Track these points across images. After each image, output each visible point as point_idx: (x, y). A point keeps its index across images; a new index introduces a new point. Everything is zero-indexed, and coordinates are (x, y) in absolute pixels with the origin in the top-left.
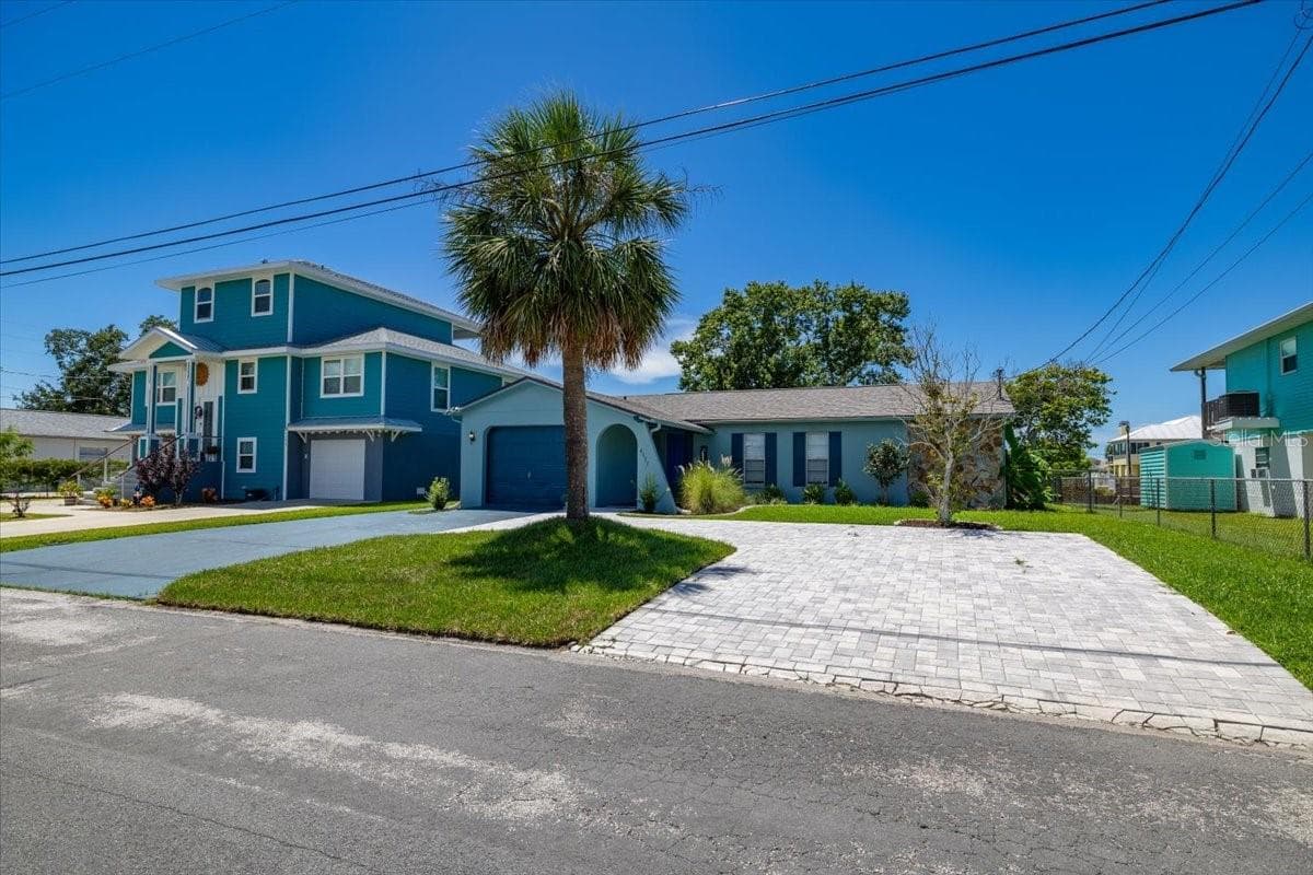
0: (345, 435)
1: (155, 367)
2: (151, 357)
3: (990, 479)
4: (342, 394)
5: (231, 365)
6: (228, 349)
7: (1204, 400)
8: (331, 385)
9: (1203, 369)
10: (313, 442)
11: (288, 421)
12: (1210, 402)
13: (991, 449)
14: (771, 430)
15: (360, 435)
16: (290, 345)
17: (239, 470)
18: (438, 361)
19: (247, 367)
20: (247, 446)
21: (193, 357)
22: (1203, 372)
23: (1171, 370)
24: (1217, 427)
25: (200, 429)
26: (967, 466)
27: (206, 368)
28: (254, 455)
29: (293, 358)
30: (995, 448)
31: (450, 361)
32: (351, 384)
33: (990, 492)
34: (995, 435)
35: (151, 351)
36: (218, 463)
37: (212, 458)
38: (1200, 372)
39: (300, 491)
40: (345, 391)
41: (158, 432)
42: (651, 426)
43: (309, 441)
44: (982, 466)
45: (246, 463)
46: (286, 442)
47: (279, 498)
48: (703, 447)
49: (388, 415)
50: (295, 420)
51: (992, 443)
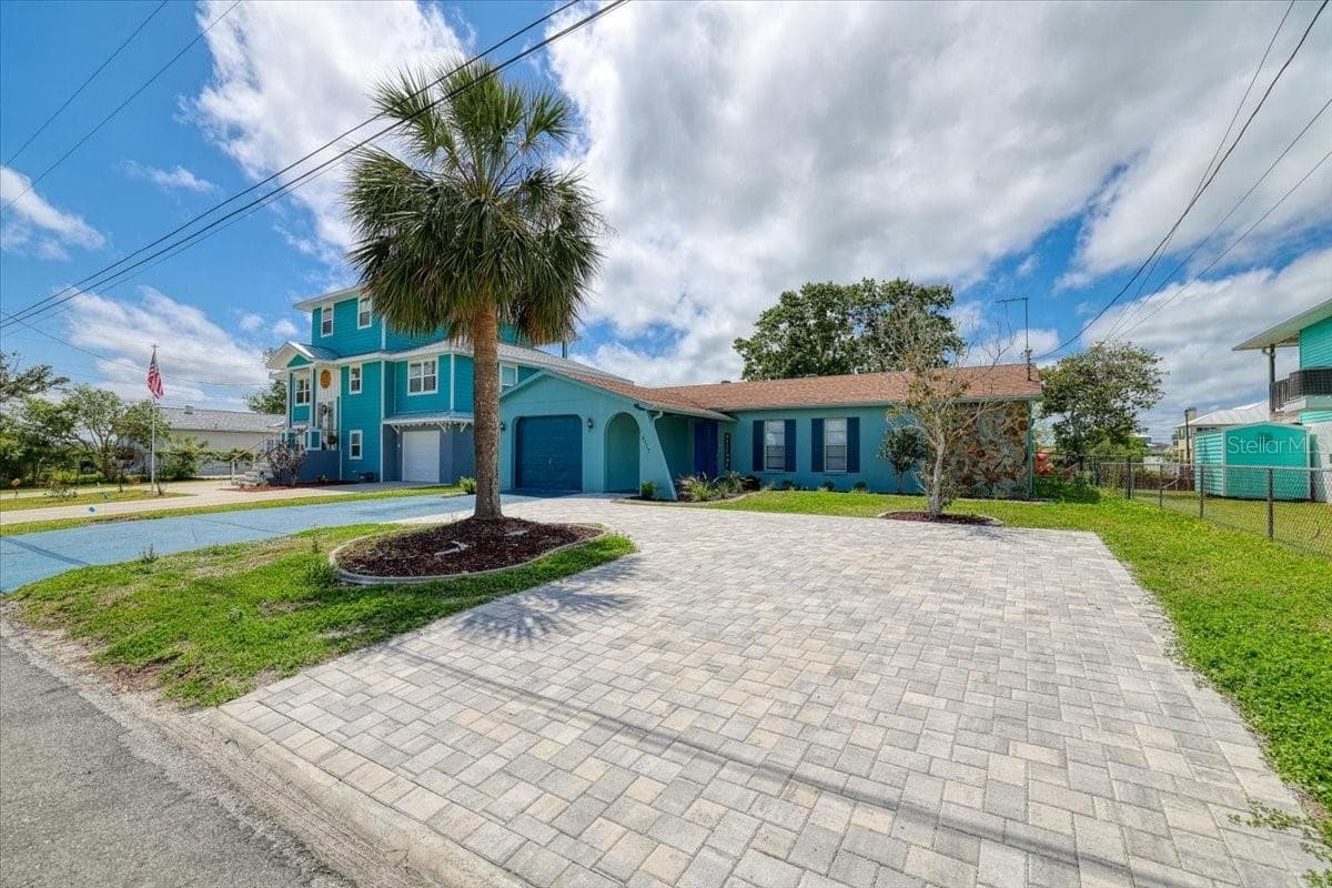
0: (425, 427)
1: (291, 375)
2: (289, 366)
3: (1014, 464)
4: (422, 392)
5: (345, 370)
6: (341, 357)
7: (1273, 379)
8: (415, 385)
9: (1273, 347)
10: (404, 433)
11: (383, 416)
12: (1281, 382)
13: (1015, 434)
14: (789, 417)
15: (435, 427)
16: (384, 352)
17: (351, 458)
18: (506, 362)
19: (356, 372)
20: (355, 437)
21: (313, 365)
22: (1273, 351)
23: (1234, 349)
24: (1288, 407)
25: (325, 425)
26: (990, 452)
27: (329, 373)
28: (361, 445)
29: (386, 362)
30: (1019, 433)
31: (516, 361)
32: (430, 383)
33: (1014, 479)
34: (1020, 419)
35: (288, 362)
36: (337, 452)
37: (333, 448)
38: (1268, 350)
39: (394, 475)
40: (425, 389)
41: (295, 427)
42: (653, 413)
43: (401, 433)
44: (1006, 451)
45: (356, 451)
46: (382, 434)
47: (378, 481)
48: (726, 434)
49: (457, 410)
50: (388, 416)
51: (1016, 427)
